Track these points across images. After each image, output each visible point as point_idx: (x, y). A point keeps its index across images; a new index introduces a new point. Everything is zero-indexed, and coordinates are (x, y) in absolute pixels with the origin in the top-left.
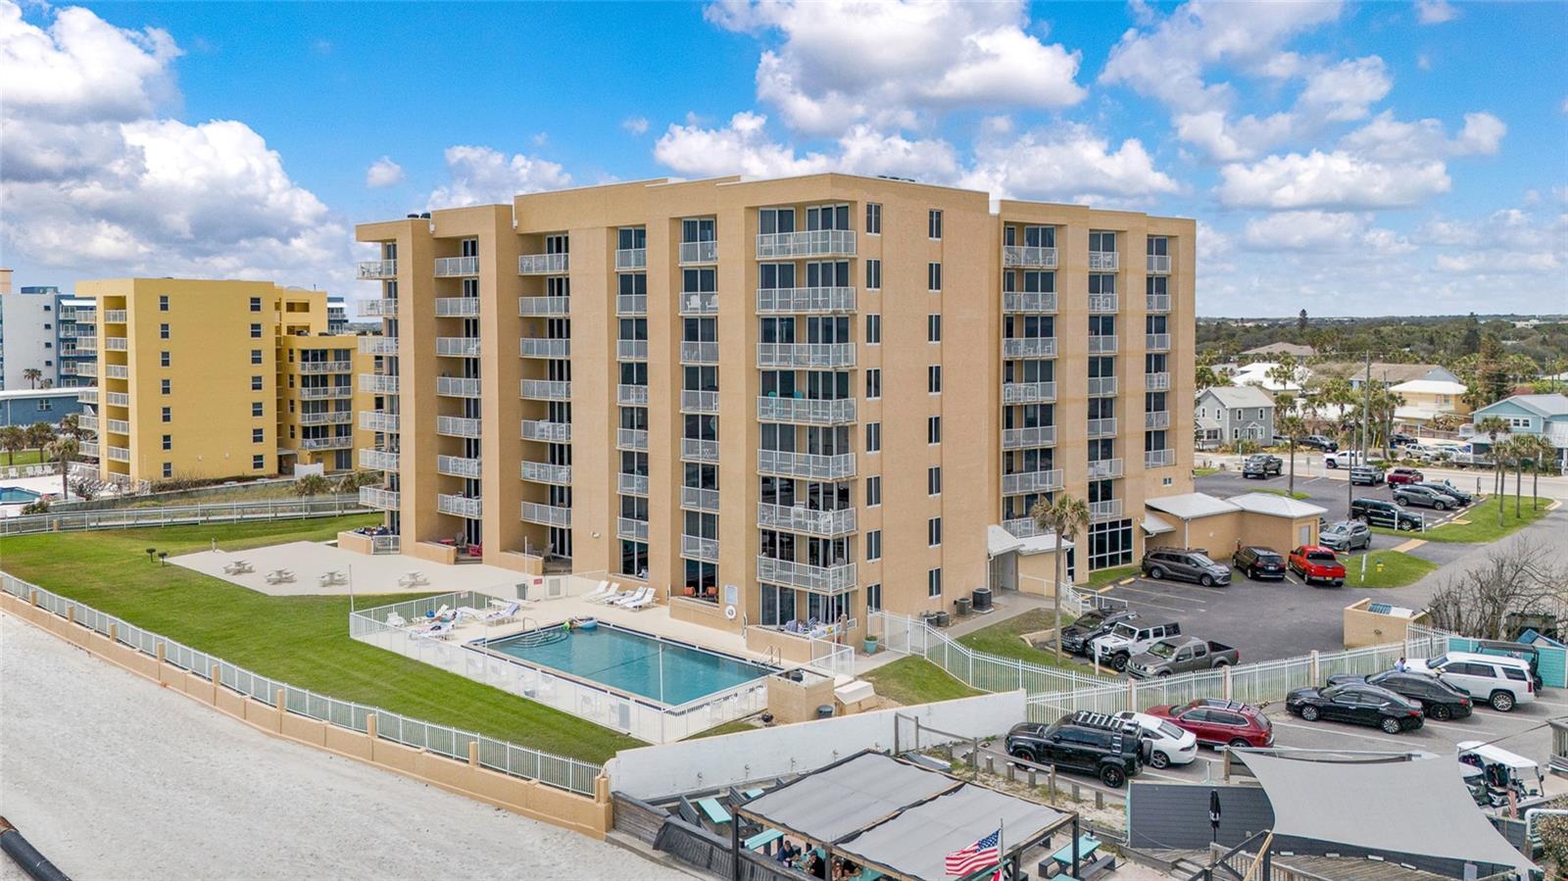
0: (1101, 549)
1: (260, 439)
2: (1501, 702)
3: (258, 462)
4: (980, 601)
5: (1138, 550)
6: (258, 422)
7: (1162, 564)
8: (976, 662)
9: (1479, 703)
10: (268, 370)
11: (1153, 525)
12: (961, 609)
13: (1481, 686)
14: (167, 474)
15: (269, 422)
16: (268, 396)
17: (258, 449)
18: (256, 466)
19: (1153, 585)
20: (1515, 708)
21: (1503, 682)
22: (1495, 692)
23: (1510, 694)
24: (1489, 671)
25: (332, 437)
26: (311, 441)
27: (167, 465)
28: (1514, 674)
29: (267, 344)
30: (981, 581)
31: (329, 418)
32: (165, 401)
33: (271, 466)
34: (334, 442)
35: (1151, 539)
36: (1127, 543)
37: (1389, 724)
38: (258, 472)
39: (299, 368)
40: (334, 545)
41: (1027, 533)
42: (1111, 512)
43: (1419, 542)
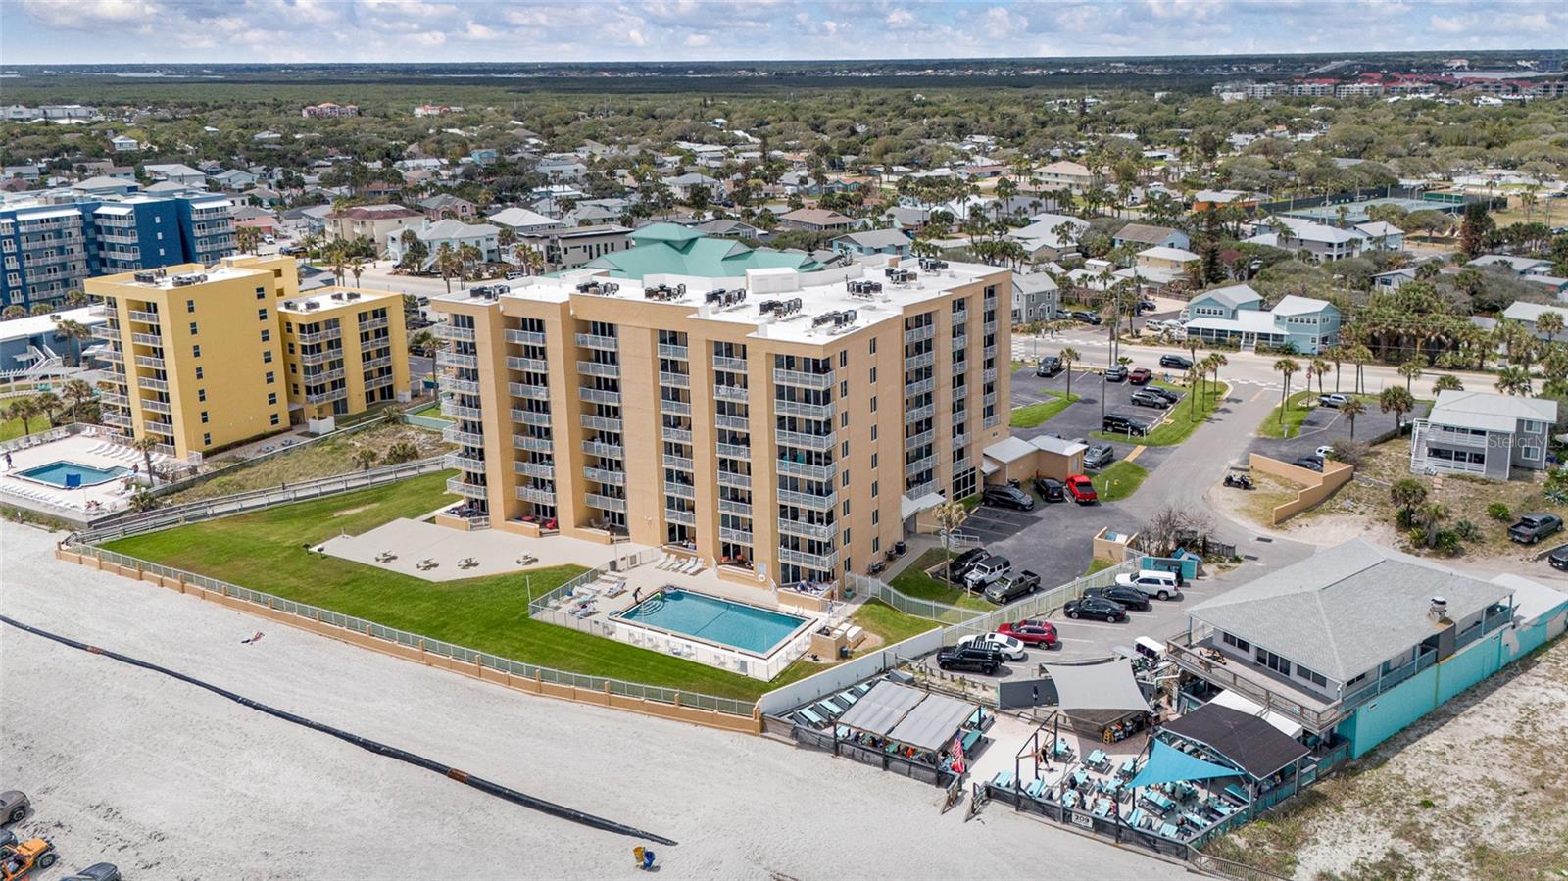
0: (958, 489)
1: (274, 401)
2: (1163, 596)
3: (275, 419)
4: (900, 549)
5: (979, 486)
6: (272, 388)
7: (994, 497)
8: (909, 601)
9: (1152, 597)
10: (275, 345)
11: (988, 468)
12: (890, 558)
13: (1154, 589)
14: (209, 440)
15: (279, 385)
16: (278, 367)
17: (274, 409)
18: (274, 423)
19: (990, 512)
20: (1169, 598)
21: (1164, 587)
22: (1160, 592)
23: (1166, 592)
24: (1157, 582)
25: (330, 390)
26: (314, 397)
27: (207, 436)
28: (1168, 583)
29: (273, 325)
30: (898, 536)
31: (325, 377)
32: (200, 385)
33: (284, 421)
34: (332, 394)
35: (987, 479)
36: (973, 482)
37: (1111, 619)
38: (276, 428)
39: (299, 340)
40: (432, 521)
41: (919, 495)
42: (964, 465)
43: (1140, 448)
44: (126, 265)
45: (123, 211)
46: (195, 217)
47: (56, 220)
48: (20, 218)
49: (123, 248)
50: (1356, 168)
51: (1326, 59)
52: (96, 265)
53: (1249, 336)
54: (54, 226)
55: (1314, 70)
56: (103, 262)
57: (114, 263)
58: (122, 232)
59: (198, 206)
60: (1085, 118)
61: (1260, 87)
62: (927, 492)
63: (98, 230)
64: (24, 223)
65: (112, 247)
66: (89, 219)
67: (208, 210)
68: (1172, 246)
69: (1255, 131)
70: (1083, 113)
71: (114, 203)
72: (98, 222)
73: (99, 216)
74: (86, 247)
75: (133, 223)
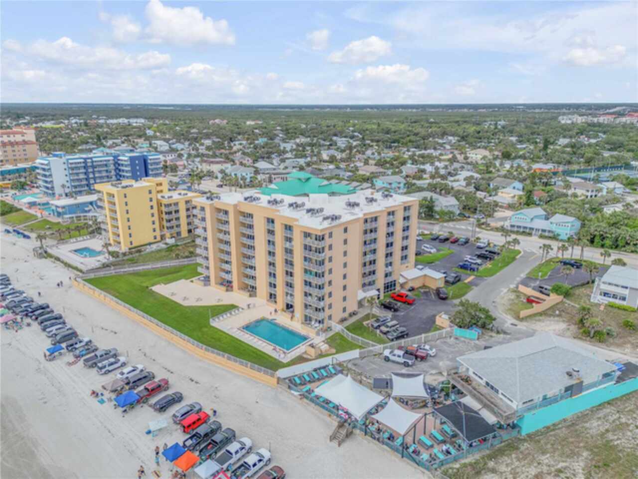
0: (387, 289)
1: (155, 231)
3: (155, 238)
4: (355, 313)
6: (154, 226)
8: (351, 336)
10: (155, 211)
11: (402, 280)
12: (350, 316)
14: (131, 244)
15: (157, 225)
16: (156, 219)
17: (155, 234)
25: (175, 228)
26: (169, 230)
27: (131, 242)
29: (154, 203)
30: (355, 307)
31: (174, 223)
32: (129, 224)
33: (159, 238)
34: (176, 230)
35: (401, 285)
36: (395, 286)
39: (164, 209)
40: (192, 281)
41: (368, 290)
42: (390, 279)
43: (472, 277)
44: (127, 177)
45: (126, 158)
46: (149, 161)
47: (105, 161)
48: (94, 159)
49: (127, 172)
50: (612, 156)
51: (615, 106)
52: (118, 177)
53: (537, 230)
54: (105, 163)
55: (608, 111)
56: (120, 176)
57: (124, 176)
58: (126, 166)
59: (150, 157)
60: (496, 130)
61: (580, 118)
62: (372, 289)
63: (119, 165)
64: (95, 161)
65: (123, 171)
66: (116, 160)
67: (154, 159)
68: (514, 188)
69: (571, 137)
70: (496, 128)
71: (124, 155)
72: (119, 162)
73: (119, 160)
74: (115, 170)
75: (129, 163)
